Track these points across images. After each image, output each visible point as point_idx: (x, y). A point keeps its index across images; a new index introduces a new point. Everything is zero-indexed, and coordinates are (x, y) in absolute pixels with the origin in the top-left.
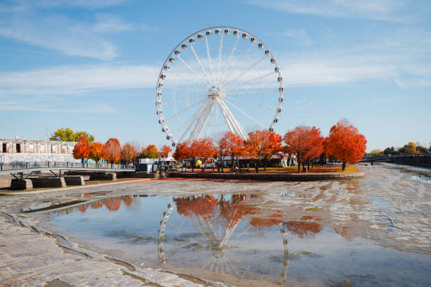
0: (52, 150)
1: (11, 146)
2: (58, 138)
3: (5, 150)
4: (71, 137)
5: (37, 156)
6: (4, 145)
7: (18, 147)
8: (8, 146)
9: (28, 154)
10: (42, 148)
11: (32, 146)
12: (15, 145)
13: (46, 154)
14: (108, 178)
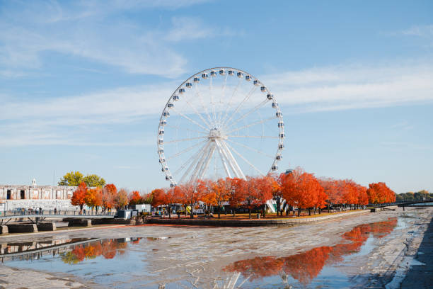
0: (57, 195)
1: (16, 193)
2: (67, 182)
3: (9, 197)
4: (80, 181)
5: (41, 203)
6: (9, 192)
7: (23, 193)
8: (12, 192)
9: (32, 200)
10: (47, 194)
11: (36, 192)
12: (19, 191)
13: (51, 200)
14: (84, 224)
